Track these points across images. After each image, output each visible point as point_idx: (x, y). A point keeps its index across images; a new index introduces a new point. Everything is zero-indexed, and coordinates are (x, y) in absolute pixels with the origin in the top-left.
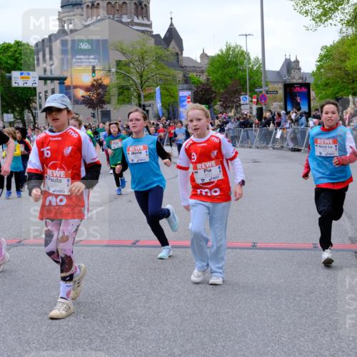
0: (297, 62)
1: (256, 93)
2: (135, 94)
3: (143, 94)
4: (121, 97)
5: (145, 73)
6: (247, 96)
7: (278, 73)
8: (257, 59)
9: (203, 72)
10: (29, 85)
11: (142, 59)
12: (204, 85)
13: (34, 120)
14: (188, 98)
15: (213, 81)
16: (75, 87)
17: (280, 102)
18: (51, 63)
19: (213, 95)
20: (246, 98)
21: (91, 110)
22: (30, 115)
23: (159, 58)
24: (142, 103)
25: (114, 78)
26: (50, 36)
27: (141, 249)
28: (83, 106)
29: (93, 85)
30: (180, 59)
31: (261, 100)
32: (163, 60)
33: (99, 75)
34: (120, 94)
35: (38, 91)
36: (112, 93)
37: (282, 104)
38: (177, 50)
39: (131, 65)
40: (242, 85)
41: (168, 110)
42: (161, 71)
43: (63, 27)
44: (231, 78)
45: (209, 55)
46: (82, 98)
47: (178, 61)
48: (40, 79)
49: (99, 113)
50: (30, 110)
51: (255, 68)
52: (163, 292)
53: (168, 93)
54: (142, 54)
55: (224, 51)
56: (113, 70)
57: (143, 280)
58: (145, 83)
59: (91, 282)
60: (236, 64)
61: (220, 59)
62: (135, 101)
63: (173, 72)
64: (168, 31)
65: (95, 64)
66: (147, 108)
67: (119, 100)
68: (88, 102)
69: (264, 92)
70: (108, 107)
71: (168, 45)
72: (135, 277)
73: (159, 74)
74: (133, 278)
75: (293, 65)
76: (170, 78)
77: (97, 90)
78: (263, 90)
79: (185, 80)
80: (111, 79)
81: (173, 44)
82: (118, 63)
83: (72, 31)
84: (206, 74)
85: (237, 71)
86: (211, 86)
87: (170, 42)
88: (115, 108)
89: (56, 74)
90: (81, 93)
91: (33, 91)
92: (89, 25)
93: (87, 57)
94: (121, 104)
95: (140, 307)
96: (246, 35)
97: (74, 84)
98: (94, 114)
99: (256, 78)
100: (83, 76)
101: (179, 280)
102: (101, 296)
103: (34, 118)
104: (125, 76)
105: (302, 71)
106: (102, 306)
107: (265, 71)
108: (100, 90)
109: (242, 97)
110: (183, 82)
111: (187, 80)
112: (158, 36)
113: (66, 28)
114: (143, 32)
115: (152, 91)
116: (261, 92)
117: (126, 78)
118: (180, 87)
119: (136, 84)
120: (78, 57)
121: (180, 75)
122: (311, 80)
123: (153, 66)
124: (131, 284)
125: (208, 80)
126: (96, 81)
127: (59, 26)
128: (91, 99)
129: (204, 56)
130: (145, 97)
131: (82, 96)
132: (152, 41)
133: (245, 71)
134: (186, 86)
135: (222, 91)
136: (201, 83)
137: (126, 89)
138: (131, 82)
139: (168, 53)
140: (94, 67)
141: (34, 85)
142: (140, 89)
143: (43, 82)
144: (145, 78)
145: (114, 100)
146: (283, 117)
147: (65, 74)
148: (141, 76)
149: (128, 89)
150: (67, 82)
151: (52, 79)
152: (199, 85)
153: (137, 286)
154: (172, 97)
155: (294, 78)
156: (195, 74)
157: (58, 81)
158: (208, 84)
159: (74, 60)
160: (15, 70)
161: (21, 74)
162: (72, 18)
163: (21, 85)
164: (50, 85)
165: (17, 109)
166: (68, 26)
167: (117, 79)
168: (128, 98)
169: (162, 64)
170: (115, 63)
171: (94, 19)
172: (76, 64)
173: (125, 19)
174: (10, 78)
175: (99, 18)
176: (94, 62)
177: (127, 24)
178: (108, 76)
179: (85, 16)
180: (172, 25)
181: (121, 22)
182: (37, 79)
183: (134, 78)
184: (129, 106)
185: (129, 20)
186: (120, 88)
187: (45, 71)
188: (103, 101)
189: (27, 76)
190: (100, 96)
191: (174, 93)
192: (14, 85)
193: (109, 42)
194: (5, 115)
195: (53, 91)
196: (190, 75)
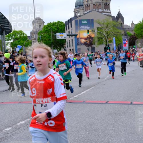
2: (105, 40)
3: (108, 40)
4: (99, 42)
5: (109, 32)
9: (132, 31)
10: (63, 38)
11: (107, 26)
15: (137, 34)
16: (81, 38)
18: (72, 29)
21: (87, 47)
22: (64, 50)
23: (114, 26)
24: (108, 44)
25: (96, 34)
26: (71, 19)
27: (110, 105)
28: (84, 46)
29: (88, 37)
30: (123, 26)
32: (116, 26)
34: (98, 41)
35: (66, 41)
36: (95, 40)
38: (122, 22)
39: (103, 29)
41: (118, 47)
43: (76, 14)
46: (84, 43)
47: (122, 26)
48: (67, 35)
49: (91, 48)
50: (64, 48)
53: (118, 40)
54: (107, 24)
55: (141, 22)
56: (96, 31)
58: (109, 36)
59: (90, 119)
62: (105, 43)
63: (120, 31)
64: (118, 14)
65: (88, 29)
66: (110, 46)
67: (98, 43)
68: (86, 44)
70: (94, 46)
71: (118, 20)
73: (114, 32)
76: (119, 33)
77: (89, 39)
79: (125, 34)
80: (95, 35)
81: (120, 19)
82: (98, 28)
83: (79, 16)
84: (134, 31)
87: (119, 19)
88: (97, 46)
89: (74, 33)
90: (83, 41)
91: (64, 40)
92: (86, 14)
93: (84, 26)
94: (99, 45)
95: (111, 129)
97: (80, 37)
98: (88, 49)
100: (84, 34)
101: (126, 118)
102: (94, 124)
104: (101, 33)
106: (95, 129)
108: (91, 39)
110: (124, 35)
111: (126, 34)
112: (114, 17)
113: (77, 15)
115: (112, 39)
118: (123, 37)
119: (105, 37)
120: (82, 26)
121: (123, 32)
123: (112, 29)
124: (106, 120)
125: (135, 34)
126: (89, 36)
127: (75, 15)
128: (87, 43)
129: (133, 24)
130: (109, 41)
131: (84, 42)
132: (111, 19)
136: (132, 35)
137: (101, 39)
138: (103, 36)
139: (118, 23)
140: (88, 30)
141: (65, 38)
142: (107, 38)
143: (68, 36)
144: (108, 34)
145: (96, 43)
147: (77, 33)
148: (107, 33)
149: (102, 39)
150: (78, 37)
151: (72, 35)
152: (131, 36)
153: (109, 121)
154: (120, 41)
156: (129, 32)
157: (74, 36)
158: (135, 36)
159: (80, 28)
160: (57, 32)
161: (60, 34)
162: (79, 11)
163: (60, 38)
164: (71, 38)
165: (59, 48)
166: (78, 14)
167: (98, 34)
168: (102, 42)
169: (115, 28)
170: (96, 28)
171: (88, 11)
172: (81, 29)
173: (100, 10)
174: (56, 36)
175: (90, 10)
176: (88, 28)
177: (101, 12)
178: (94, 34)
179: (84, 10)
180: (119, 12)
181: (99, 12)
182: (66, 36)
183: (104, 34)
184: (102, 45)
185: (102, 11)
186: (99, 38)
187: (69, 32)
188: (92, 44)
189: (62, 34)
190: (91, 42)
191: (120, 40)
192: (57, 38)
193: (94, 20)
194: (54, 50)
195: (72, 40)
196: (127, 32)
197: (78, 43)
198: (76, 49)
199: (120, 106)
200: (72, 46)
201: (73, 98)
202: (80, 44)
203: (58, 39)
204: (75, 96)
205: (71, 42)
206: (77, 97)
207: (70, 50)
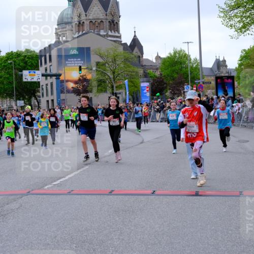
0: (224, 61)
1: (195, 83)
2: (110, 85)
3: (115, 85)
4: (100, 88)
5: (116, 70)
6: (189, 86)
7: (211, 69)
8: (196, 60)
9: (157, 69)
10: (35, 80)
11: (114, 60)
12: (158, 78)
13: (39, 105)
14: (147, 88)
15: (165, 76)
16: (67, 81)
17: (213, 89)
18: (51, 64)
19: (165, 85)
20: (188, 87)
21: (78, 97)
22: (36, 101)
23: (126, 60)
24: (115, 92)
25: (95, 74)
26: (50, 46)
27: (116, 197)
28: (73, 94)
29: (80, 79)
30: (141, 60)
31: (199, 88)
32: (129, 61)
33: (84, 72)
34: (99, 86)
35: (41, 85)
36: (93, 85)
37: (214, 91)
38: (139, 54)
39: (107, 65)
40: (186, 78)
41: (133, 96)
42: (128, 68)
43: (59, 38)
44: (177, 73)
45: (161, 57)
46: (72, 89)
47: (140, 62)
48: (43, 75)
50: (36, 97)
51: (195, 66)
52: (132, 228)
53: (133, 85)
54: (114, 57)
55: (172, 54)
56: (94, 69)
57: (117, 219)
58: (116, 77)
59: (81, 221)
60: (181, 63)
61: (169, 60)
62: (109, 90)
63: (136, 69)
64: (132, 41)
65: (81, 65)
66: (118, 95)
67: (98, 90)
68: (76, 92)
69: (201, 83)
70: (90, 95)
71: (133, 51)
72: (112, 216)
73: (126, 71)
74: (110, 217)
75: (222, 63)
76: (135, 73)
77: (82, 83)
78: (201, 81)
80: (92, 75)
81: (136, 49)
82: (98, 64)
83: (65, 42)
84: (159, 70)
85: (182, 67)
86: (163, 79)
87: (134, 48)
88: (95, 96)
89: (54, 71)
90: (71, 85)
91: (37, 84)
92: (77, 37)
93: (73, 60)
94: (99, 93)
95: (116, 239)
96: (188, 43)
97: (66, 79)
99: (195, 73)
100: (72, 74)
101: (143, 219)
102: (87, 231)
103: (38, 103)
104: (103, 72)
105: (228, 68)
106: (88, 238)
107: (202, 68)
108: (85, 83)
109: (185, 86)
110: (144, 76)
111: (146, 75)
112: (126, 44)
113: (61, 40)
114: (115, 41)
115: (122, 83)
116: (199, 83)
117: (103, 74)
118: (141, 80)
119: (110, 79)
120: (69, 60)
121: (141, 72)
122: (234, 74)
123: (122, 65)
124: (109, 223)
125: (161, 74)
126: (82, 76)
127: (56, 39)
128: (79, 89)
129: (158, 57)
130: (116, 87)
131: (72, 88)
132: (121, 49)
133: (187, 67)
134: (145, 79)
135: (171, 82)
137: (103, 82)
138: (107, 77)
139: (133, 56)
140: (80, 67)
141: (39, 80)
142: (113, 82)
143: (45, 77)
144: (116, 74)
145: (95, 90)
146: (215, 100)
147: (60, 72)
148: (114, 73)
149: (105, 82)
150: (62, 78)
151: (51, 76)
152: (155, 78)
153: (113, 224)
154: (136, 87)
155: (222, 73)
156: (152, 71)
157: (55, 77)
158: (161, 78)
159: (67, 62)
160: (25, 70)
161: (30, 72)
162: (65, 32)
163: (29, 80)
164: (50, 80)
165: (27, 97)
166: (62, 38)
167: (97, 75)
168: (104, 88)
169: (129, 63)
170: (95, 64)
171: (81, 33)
172: (68, 65)
173: (102, 33)
174: (22, 75)
175: (84, 32)
176: (80, 63)
177: (103, 36)
178: (90, 73)
179: (74, 31)
180: (135, 36)
181: (99, 35)
182: (40, 76)
183: (109, 74)
184: (105, 94)
185: (105, 34)
186: (99, 82)
187: (46, 70)
188: (87, 90)
189: (33, 74)
190: (85, 87)
191: (137, 84)
192: (24, 80)
193: (91, 49)
194: (18, 102)
195: (52, 84)
196: (149, 71)
197: (62, 89)
198: (57, 100)
199: (133, 198)
200: (52, 94)
201: (50, 186)
202: (65, 91)
203: (25, 82)
204: (55, 183)
205: (49, 87)
206: (58, 184)
207: (48, 101)
